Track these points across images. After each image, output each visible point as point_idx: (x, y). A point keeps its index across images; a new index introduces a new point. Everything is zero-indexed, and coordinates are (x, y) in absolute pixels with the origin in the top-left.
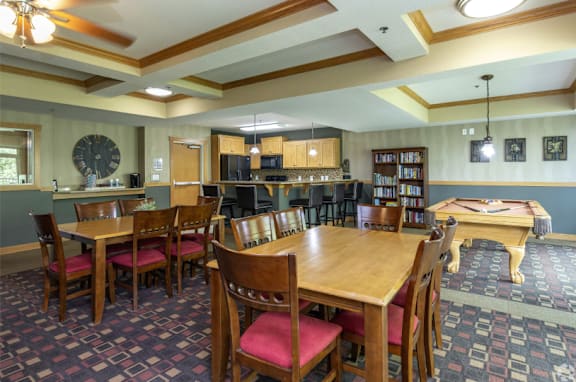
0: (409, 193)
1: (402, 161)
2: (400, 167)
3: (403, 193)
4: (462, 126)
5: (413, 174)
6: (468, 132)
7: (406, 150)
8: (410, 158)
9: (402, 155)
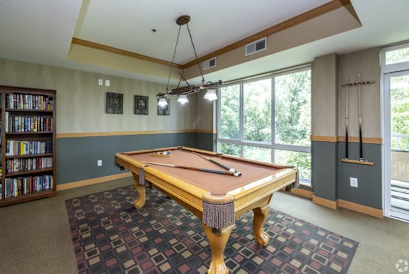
0: (24, 152)
1: (12, 107)
2: (7, 114)
3: (11, 153)
4: (98, 76)
5: (33, 125)
6: (104, 83)
7: (20, 91)
8: (28, 104)
9: (12, 97)
